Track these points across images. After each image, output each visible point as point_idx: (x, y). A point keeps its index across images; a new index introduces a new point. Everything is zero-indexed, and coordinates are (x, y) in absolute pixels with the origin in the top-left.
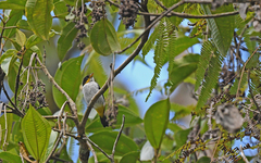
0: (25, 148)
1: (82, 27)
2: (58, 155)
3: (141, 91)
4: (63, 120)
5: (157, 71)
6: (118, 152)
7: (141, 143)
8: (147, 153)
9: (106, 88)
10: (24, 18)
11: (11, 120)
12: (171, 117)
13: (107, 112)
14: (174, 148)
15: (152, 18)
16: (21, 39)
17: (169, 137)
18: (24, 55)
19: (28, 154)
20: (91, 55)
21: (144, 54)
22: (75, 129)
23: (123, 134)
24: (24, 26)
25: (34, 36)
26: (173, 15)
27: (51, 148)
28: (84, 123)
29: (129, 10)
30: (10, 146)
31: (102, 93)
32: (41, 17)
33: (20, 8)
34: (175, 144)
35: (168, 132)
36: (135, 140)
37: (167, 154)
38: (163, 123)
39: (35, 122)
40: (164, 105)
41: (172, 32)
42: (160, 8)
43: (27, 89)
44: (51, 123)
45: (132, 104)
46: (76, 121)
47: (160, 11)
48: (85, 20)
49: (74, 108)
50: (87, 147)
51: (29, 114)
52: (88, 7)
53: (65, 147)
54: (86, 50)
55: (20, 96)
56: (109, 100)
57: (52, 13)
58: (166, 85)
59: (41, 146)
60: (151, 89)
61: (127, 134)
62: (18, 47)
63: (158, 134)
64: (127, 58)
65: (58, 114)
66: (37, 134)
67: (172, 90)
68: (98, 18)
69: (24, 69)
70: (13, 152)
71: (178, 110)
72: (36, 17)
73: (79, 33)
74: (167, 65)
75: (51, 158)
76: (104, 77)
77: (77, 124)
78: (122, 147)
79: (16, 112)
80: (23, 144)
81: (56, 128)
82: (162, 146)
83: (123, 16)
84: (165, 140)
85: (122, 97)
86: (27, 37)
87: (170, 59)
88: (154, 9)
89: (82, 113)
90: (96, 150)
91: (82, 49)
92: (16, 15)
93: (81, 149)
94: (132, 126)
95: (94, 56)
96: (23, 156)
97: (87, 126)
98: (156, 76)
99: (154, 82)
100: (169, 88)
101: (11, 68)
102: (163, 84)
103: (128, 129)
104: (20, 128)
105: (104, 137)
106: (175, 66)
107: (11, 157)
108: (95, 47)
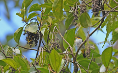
0: (51, 66)
1: (76, 16)
2: (64, 70)
3: (101, 43)
4: (67, 55)
5: (107, 35)
6: (90, 69)
7: (100, 65)
8: (102, 69)
9: (86, 41)
10: (51, 11)
11: (45, 54)
12: (113, 54)
13: (86, 52)
14: (114, 67)
15: (106, 12)
16: (50, 20)
17: (112, 63)
18: (51, 27)
19: (52, 69)
20: (79, 27)
21: (102, 27)
22: (72, 59)
23: (92, 61)
24: (51, 15)
25: (55, 19)
26: (115, 11)
27: (62, 67)
28: (76, 56)
29: (96, 9)
30: (44, 65)
31: (84, 44)
32: (59, 11)
33: (49, 7)
34: (114, 66)
35: (112, 60)
36: (97, 64)
37: (111, 70)
38: (109, 57)
39: (55, 55)
40: (110, 49)
41: (114, 18)
42: (109, 8)
43: (52, 41)
44: (62, 56)
45: (96, 48)
46: (72, 55)
47: (109, 9)
48: (77, 13)
49: (72, 50)
50: (77, 66)
51: (53, 52)
52: (79, 7)
53: (68, 66)
54: (77, 25)
55: (49, 44)
56: (87, 47)
57: (63, 10)
58: (111, 41)
59: (57, 65)
60: (105, 42)
61: (94, 61)
62: (48, 23)
63: (107, 61)
64: (95, 29)
65: (65, 52)
66: (56, 60)
67: (114, 43)
68: (83, 12)
69: (51, 33)
70: (45, 68)
71: (116, 51)
72: (57, 11)
73: (75, 18)
74: (112, 33)
75: (62, 71)
76: (85, 37)
77: (73, 56)
78: (92, 66)
79: (47, 51)
80: (50, 65)
81: (64, 58)
82: (109, 67)
83: (93, 11)
84: (110, 64)
85: (92, 45)
86: (52, 19)
87: (113, 30)
88: (107, 9)
89: (75, 52)
90: (81, 68)
91: (76, 25)
92: (48, 10)
93: (74, 67)
94: (96, 58)
95: (81, 28)
96: (50, 69)
97: (77, 57)
98: (107, 37)
99: (106, 39)
100: (112, 42)
101: (45, 32)
102: (110, 40)
103: (94, 59)
104: (49, 58)
105: (84, 62)
106: (115, 33)
107: (45, 70)
108: (81, 24)
